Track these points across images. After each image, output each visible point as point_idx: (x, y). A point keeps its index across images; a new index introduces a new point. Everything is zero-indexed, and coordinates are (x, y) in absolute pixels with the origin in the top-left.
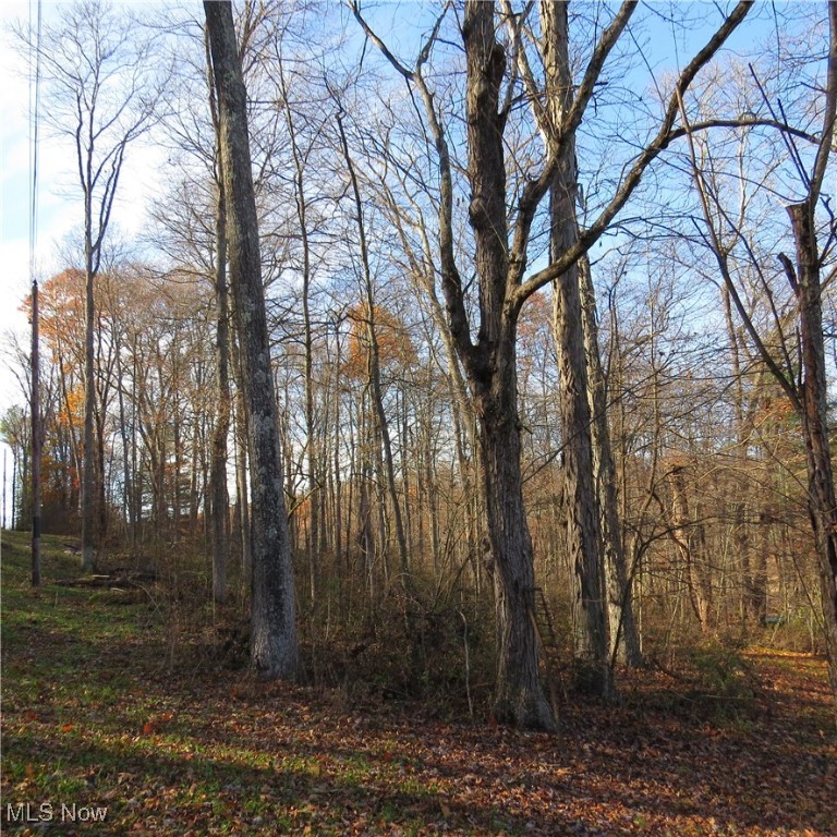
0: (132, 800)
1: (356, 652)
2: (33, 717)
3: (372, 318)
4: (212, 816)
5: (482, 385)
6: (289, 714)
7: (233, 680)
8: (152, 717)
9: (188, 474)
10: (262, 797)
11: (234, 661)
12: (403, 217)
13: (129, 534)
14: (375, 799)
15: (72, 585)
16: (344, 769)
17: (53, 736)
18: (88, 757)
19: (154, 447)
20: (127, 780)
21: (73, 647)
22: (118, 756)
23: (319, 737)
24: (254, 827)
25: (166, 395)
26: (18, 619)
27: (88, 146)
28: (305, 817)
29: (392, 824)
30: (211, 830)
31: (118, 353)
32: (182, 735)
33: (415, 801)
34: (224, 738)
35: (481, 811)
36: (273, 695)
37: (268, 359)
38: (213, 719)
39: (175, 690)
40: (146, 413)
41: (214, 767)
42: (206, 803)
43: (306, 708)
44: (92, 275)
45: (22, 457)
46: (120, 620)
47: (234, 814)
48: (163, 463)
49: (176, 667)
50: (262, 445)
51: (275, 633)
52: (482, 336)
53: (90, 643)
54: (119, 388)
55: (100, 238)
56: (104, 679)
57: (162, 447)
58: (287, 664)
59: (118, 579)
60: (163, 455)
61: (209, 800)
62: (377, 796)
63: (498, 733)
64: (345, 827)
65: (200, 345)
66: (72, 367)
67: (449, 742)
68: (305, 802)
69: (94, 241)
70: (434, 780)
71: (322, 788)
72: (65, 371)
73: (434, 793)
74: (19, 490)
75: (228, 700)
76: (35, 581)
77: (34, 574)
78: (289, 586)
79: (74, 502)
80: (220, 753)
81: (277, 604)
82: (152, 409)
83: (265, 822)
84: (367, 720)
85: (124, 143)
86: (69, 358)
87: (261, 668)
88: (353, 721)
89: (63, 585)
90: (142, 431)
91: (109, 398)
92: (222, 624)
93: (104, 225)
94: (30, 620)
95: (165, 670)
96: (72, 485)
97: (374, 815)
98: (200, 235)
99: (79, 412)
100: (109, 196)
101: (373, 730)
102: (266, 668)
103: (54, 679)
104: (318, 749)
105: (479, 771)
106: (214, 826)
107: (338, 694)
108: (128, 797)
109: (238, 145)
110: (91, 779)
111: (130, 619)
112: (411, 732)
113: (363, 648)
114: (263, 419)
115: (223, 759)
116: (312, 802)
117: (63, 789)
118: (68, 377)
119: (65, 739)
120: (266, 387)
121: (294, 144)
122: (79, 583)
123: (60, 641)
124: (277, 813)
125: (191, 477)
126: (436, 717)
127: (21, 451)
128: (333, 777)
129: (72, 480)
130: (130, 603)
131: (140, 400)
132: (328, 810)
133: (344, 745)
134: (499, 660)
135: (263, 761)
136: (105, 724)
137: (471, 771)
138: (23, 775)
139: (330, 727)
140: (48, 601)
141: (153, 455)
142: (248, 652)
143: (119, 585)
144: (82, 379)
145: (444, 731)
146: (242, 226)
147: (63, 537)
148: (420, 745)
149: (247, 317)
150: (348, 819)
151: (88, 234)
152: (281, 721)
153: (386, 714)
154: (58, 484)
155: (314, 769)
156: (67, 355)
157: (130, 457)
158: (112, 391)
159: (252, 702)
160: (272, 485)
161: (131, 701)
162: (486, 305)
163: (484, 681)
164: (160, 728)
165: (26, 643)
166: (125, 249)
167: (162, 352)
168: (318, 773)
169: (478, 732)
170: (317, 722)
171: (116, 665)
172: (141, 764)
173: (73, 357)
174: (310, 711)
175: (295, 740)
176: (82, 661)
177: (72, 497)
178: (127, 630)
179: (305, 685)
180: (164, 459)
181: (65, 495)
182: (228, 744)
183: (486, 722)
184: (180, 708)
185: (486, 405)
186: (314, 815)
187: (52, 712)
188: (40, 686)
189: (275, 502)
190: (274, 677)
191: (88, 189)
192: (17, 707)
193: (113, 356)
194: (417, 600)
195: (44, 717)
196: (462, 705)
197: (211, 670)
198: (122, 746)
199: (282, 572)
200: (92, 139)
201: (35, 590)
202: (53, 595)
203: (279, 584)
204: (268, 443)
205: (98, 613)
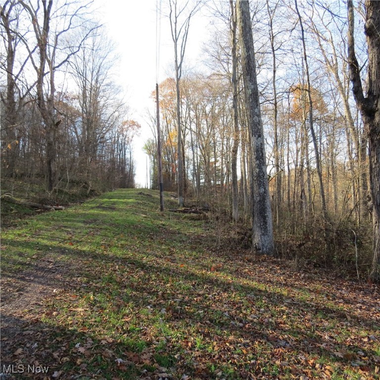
0: (210, 296)
1: (300, 245)
2: (168, 260)
3: (309, 88)
4: (243, 306)
5: (369, 118)
6: (271, 269)
7: (245, 253)
8: (214, 265)
9: (219, 167)
10: (264, 301)
11: (245, 245)
12: (321, 37)
13: (196, 192)
14: (314, 308)
15: (175, 212)
16: (298, 294)
17: (177, 268)
18: (191, 277)
19: (205, 154)
20: (207, 288)
21: (180, 235)
22: (203, 278)
23: (285, 280)
24: (261, 312)
25: (209, 131)
26: (158, 224)
27: (175, 21)
28: (283, 312)
29: (323, 320)
30: (243, 311)
31: (189, 114)
32: (227, 273)
33: (333, 312)
34: (245, 276)
35: (367, 320)
36: (263, 261)
37: (259, 111)
38: (239, 268)
39: (221, 255)
40: (201, 140)
41: (241, 286)
42: (240, 301)
43: (278, 268)
44: (178, 79)
45: (153, 160)
46: (195, 226)
47: (252, 306)
48: (209, 162)
49: (221, 246)
50: (257, 151)
51: (263, 234)
52: (370, 93)
53: (186, 235)
54: (190, 129)
55: (181, 63)
56: (193, 249)
57: (208, 154)
58: (269, 249)
59: (193, 210)
60: (209, 158)
61: (241, 299)
62: (315, 307)
63: (372, 288)
64: (302, 318)
65: (224, 108)
66: (171, 121)
67: (347, 289)
68: (282, 306)
69: (179, 64)
70: (342, 304)
71: (289, 301)
72: (168, 123)
73: (342, 310)
74: (152, 173)
75: (244, 261)
76: (162, 209)
77: (161, 206)
78: (269, 214)
79: (173, 178)
80: (244, 281)
81: (264, 222)
82: (204, 138)
83: (266, 311)
84: (307, 275)
85: (189, 17)
86: (170, 117)
87: (257, 249)
88: (300, 275)
89: (172, 211)
90: (200, 148)
91: (186, 134)
92: (238, 230)
93: (182, 57)
94: (162, 224)
95: (216, 247)
96: (172, 171)
97: (314, 315)
98: (223, 57)
99: (175, 140)
100: (184, 43)
101: (310, 279)
102: (260, 249)
103: (174, 247)
104: (286, 285)
105: (363, 303)
106: (244, 309)
107: (293, 263)
108: (209, 294)
109: (244, 9)
110: (194, 286)
111: (200, 226)
112: (328, 283)
113: (303, 244)
114: (257, 139)
115: (245, 284)
116: (285, 306)
117: (183, 288)
118: (169, 125)
119: (182, 270)
120: (259, 124)
121: (268, 6)
122: (178, 211)
123: (174, 233)
124: (270, 308)
125: (220, 168)
126: (340, 277)
127: (152, 157)
128: (294, 297)
129: (172, 169)
130: (199, 220)
131: (199, 134)
132: (293, 310)
133: (297, 284)
134: (374, 254)
135: (262, 287)
136: (195, 266)
137: (360, 303)
138: (168, 281)
139: (290, 277)
140: (167, 217)
141: (205, 158)
142: (251, 242)
143: (194, 212)
144: (175, 126)
145: (344, 284)
146: (247, 49)
147: (170, 192)
148: (333, 289)
149: (249, 92)
150: (302, 315)
151: (176, 61)
152: (268, 272)
153: (316, 273)
154: (167, 171)
155: (285, 293)
156: (168, 116)
157: (195, 159)
158: (187, 130)
159: (254, 263)
160: (262, 169)
161: (204, 258)
162: (373, 76)
163: (365, 263)
164: (217, 269)
165: (161, 233)
166: (191, 67)
167: (207, 112)
168: (287, 295)
169: (362, 286)
170: (284, 274)
171: (196, 243)
172: (213, 282)
173: (171, 117)
174: (280, 269)
175: (275, 280)
176: (184, 241)
177: (173, 176)
178: (199, 231)
179: (277, 258)
180: (209, 160)
181: (170, 175)
182: (246, 278)
183: (366, 282)
184: (224, 263)
185: (371, 128)
186: (287, 311)
187: (175, 259)
188: (169, 249)
189: (263, 177)
190: (263, 253)
191: (176, 41)
192: (162, 256)
193: (187, 115)
194: (330, 223)
195: (173, 261)
196: (353, 273)
197: (236, 248)
198: (204, 275)
199: (266, 208)
200: (176, 18)
201: (162, 213)
202: (169, 215)
203: (265, 213)
204: (260, 149)
205: (187, 223)
